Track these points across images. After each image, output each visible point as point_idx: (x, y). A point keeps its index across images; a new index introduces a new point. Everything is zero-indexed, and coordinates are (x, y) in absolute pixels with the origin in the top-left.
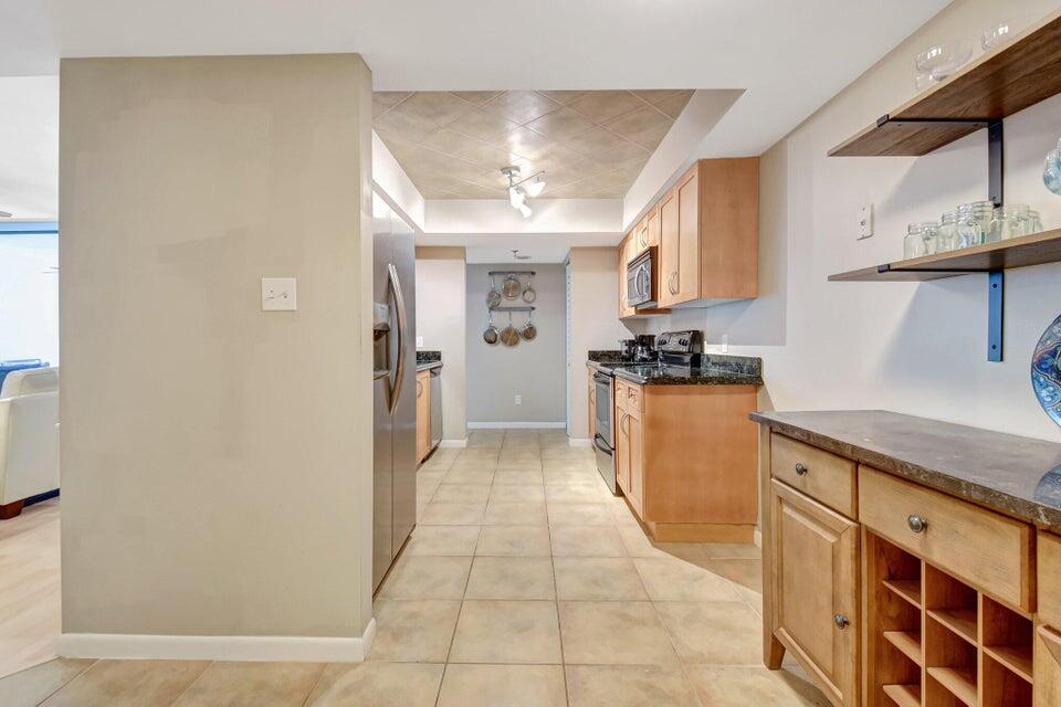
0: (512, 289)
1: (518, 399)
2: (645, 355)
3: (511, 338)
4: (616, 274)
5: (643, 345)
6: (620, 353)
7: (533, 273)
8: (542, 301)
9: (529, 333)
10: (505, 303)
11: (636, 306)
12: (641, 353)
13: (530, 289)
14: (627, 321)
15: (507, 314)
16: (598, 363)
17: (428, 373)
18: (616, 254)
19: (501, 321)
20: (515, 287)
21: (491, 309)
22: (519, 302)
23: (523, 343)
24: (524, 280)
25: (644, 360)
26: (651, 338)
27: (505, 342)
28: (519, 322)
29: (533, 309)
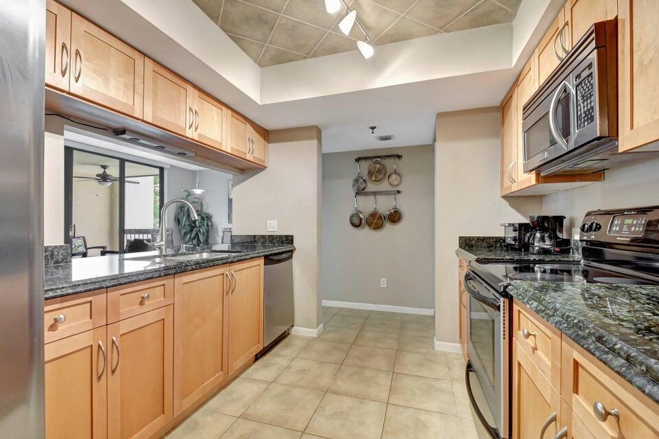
0: (378, 173)
1: (383, 283)
2: (547, 244)
3: (375, 221)
4: (498, 141)
5: (543, 230)
6: (503, 240)
7: (399, 157)
8: (409, 184)
9: (395, 217)
10: (371, 187)
11: (538, 170)
12: (539, 242)
13: (395, 173)
14: (514, 199)
15: (372, 198)
16: (473, 257)
17: (262, 261)
18: (499, 114)
19: (367, 205)
20: (379, 171)
21: (357, 194)
22: (384, 186)
23: (388, 227)
24: (390, 164)
25: (545, 252)
26: (559, 220)
27: (370, 225)
28: (384, 205)
29: (399, 192)
